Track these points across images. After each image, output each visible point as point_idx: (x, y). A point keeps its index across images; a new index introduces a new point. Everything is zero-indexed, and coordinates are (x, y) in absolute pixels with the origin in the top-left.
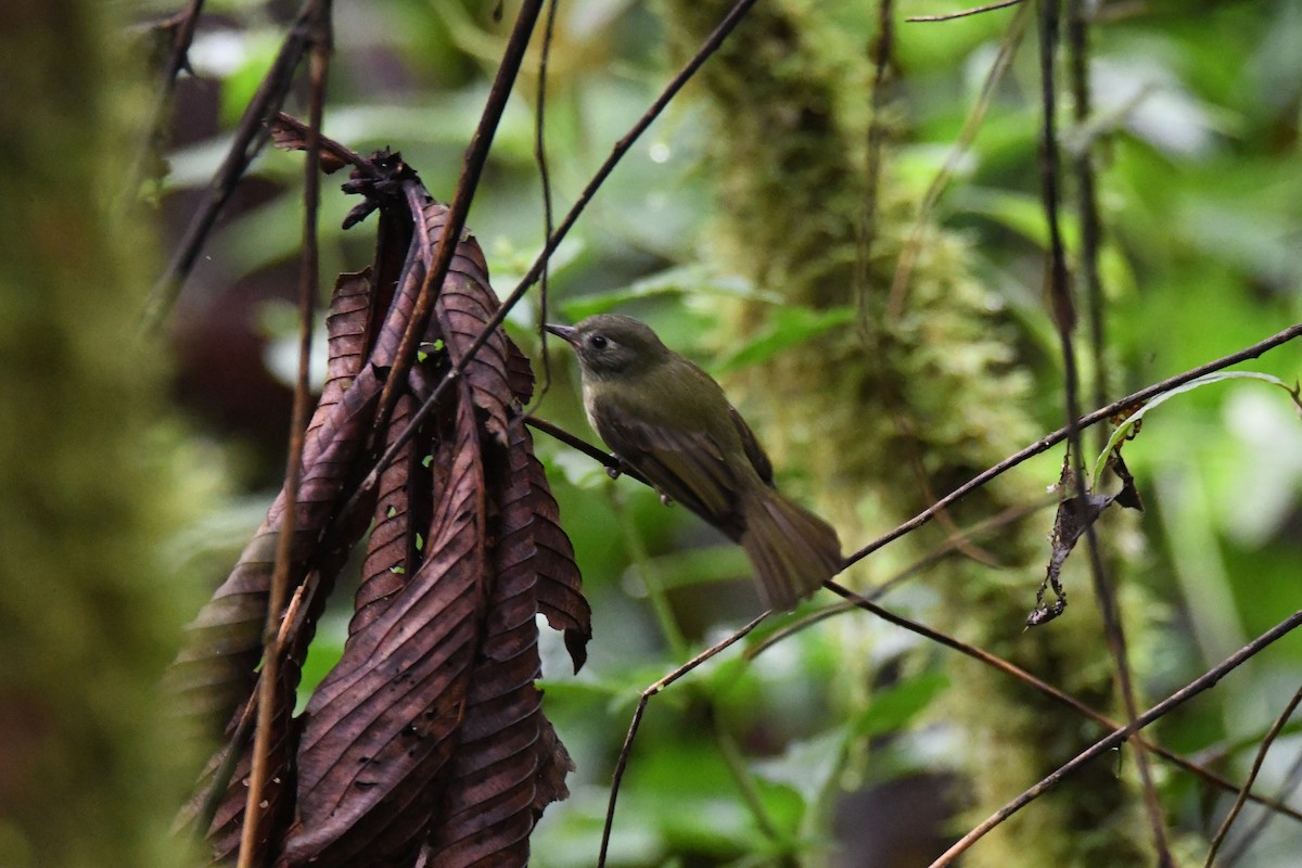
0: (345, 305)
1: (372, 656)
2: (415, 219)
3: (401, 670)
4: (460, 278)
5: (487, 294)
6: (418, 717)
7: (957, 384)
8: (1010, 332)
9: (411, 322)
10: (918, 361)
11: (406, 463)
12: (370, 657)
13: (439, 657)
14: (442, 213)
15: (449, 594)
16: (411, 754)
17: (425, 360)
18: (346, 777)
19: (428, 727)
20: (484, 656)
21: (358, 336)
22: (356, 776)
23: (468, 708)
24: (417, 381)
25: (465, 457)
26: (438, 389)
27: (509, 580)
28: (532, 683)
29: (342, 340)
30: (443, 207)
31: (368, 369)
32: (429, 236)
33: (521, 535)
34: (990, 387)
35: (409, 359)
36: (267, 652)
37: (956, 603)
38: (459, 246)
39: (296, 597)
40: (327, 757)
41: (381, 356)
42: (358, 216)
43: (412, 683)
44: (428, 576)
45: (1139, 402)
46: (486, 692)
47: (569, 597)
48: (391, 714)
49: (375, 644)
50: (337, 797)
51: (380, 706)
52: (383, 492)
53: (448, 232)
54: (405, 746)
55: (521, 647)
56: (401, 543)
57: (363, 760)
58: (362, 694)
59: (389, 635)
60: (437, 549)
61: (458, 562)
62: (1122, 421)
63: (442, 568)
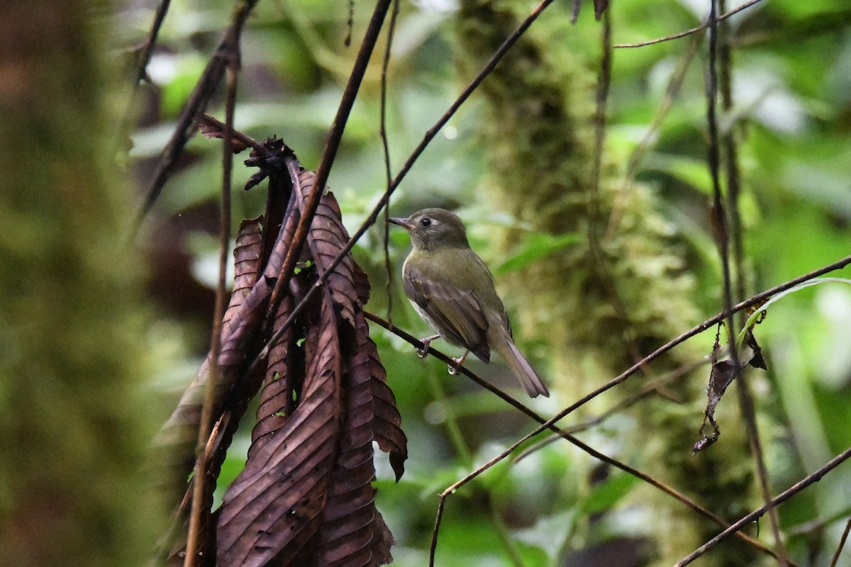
0: (246, 240)
1: (266, 464)
2: (293, 182)
3: (286, 473)
4: (323, 220)
5: (340, 229)
6: (296, 504)
7: (646, 283)
8: (681, 249)
9: (291, 248)
10: (621, 268)
11: (286, 344)
12: (265, 466)
13: (310, 465)
14: (311, 177)
15: (317, 425)
16: (292, 528)
17: (299, 273)
18: (249, 543)
19: (303, 510)
20: (339, 465)
21: (255, 260)
22: (255, 543)
23: (328, 499)
24: (294, 286)
25: (327, 335)
26: (309, 294)
27: (355, 417)
28: (369, 484)
29: (243, 264)
30: (311, 173)
31: (262, 279)
32: (302, 193)
33: (363, 386)
34: (668, 285)
35: (289, 273)
36: (198, 461)
37: (647, 427)
38: (322, 197)
39: (215, 429)
40: (237, 531)
41: (271, 271)
42: (255, 181)
43: (293, 481)
44: (303, 412)
45: (765, 299)
46: (340, 489)
47: (393, 430)
48: (278, 502)
49: (268, 457)
50: (243, 557)
51: (271, 497)
52: (271, 362)
53: (315, 188)
54: (288, 522)
55: (363, 460)
56: (283, 396)
57: (260, 532)
58: (260, 489)
59: (278, 450)
60: (309, 394)
61: (323, 402)
62: (754, 311)
63: (312, 407)
